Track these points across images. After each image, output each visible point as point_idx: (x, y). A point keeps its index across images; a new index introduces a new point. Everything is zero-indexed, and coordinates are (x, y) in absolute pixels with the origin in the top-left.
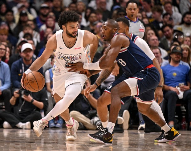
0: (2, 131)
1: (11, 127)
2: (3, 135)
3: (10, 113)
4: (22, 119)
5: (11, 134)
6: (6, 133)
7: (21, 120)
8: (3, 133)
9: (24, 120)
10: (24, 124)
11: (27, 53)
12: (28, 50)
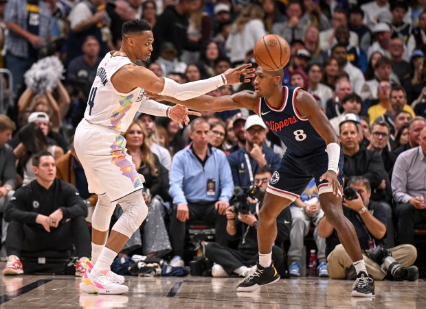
0: (210, 282)
1: (226, 274)
2: (212, 289)
3: (225, 249)
4: (246, 259)
5: (225, 288)
6: (217, 285)
7: (244, 262)
8: (212, 286)
9: (249, 262)
10: (249, 269)
11: (255, 133)
12: (256, 128)
